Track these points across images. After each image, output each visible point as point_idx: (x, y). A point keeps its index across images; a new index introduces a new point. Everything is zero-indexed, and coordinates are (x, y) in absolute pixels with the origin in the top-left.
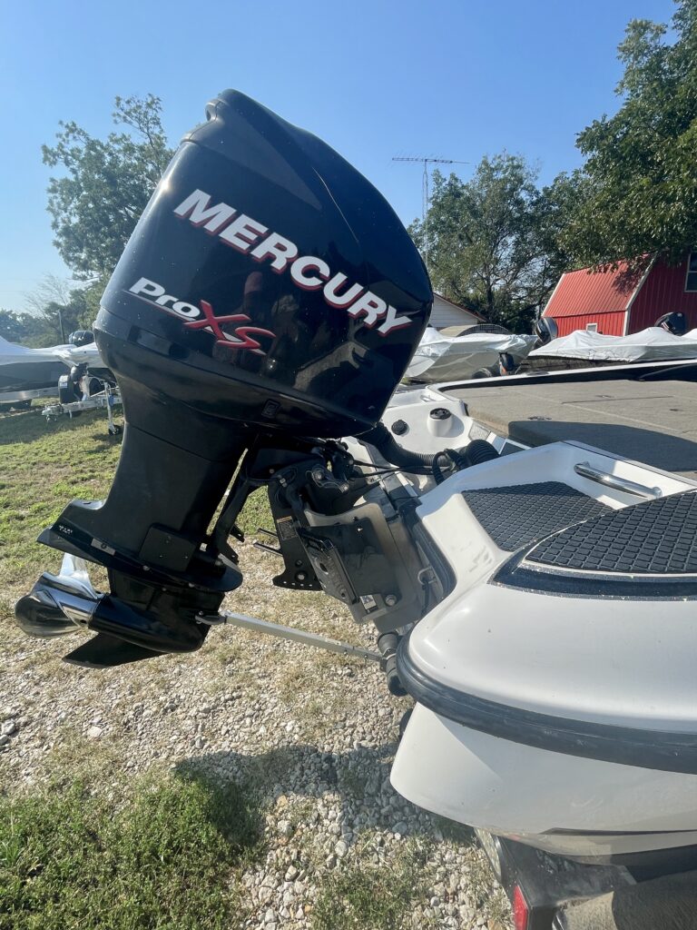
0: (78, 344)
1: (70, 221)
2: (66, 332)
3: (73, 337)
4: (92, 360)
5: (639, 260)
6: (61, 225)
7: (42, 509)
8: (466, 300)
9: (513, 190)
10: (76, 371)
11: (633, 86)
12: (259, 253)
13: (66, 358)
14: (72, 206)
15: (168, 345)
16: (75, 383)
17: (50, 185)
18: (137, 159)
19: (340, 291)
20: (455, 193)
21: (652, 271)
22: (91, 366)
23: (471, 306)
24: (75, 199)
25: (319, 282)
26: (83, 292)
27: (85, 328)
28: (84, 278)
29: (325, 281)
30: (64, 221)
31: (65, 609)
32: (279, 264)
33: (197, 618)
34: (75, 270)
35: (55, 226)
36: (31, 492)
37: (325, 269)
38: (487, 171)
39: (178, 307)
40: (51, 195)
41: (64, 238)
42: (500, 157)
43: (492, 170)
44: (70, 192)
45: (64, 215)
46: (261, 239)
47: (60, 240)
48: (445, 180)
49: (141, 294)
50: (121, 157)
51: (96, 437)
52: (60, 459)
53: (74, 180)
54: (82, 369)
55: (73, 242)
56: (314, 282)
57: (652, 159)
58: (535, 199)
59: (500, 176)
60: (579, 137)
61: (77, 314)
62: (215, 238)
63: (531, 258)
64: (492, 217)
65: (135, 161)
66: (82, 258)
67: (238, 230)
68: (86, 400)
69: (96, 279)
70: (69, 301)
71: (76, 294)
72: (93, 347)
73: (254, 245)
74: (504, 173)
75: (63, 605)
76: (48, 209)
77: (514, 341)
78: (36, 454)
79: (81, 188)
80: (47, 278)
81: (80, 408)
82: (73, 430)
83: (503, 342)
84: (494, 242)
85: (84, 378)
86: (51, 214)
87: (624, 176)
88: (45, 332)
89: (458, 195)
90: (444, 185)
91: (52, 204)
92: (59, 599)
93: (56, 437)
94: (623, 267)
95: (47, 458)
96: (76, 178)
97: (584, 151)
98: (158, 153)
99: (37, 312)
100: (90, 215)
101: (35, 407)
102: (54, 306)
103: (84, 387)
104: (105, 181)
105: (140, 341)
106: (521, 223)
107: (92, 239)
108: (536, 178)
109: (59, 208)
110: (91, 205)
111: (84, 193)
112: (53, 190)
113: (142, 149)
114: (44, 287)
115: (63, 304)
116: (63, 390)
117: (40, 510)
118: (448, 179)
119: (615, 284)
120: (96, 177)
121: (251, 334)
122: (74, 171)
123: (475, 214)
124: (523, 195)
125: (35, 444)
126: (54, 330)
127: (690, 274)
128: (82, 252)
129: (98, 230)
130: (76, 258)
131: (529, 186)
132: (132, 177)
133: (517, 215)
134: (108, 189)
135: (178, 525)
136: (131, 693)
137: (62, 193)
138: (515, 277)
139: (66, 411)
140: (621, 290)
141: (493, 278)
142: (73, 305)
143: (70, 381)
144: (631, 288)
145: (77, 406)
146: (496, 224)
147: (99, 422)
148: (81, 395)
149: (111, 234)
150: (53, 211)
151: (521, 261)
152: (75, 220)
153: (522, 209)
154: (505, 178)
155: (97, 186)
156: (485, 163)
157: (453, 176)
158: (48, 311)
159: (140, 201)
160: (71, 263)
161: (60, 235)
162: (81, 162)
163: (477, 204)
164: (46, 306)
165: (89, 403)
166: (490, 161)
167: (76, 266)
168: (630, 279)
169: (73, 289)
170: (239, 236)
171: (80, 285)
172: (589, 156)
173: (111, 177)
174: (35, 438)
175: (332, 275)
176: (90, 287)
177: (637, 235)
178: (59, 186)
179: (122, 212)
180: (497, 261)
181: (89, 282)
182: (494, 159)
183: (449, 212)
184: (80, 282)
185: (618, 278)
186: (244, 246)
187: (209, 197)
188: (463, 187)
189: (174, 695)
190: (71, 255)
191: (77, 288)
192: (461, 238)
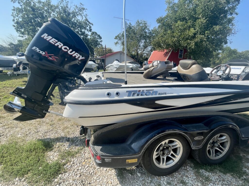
0: (20, 56)
1: (19, 20)
2: (16, 52)
3: (18, 54)
4: (24, 61)
5: (169, 50)
6: (16, 21)
7: (7, 97)
8: (132, 55)
9: (144, 29)
10: (19, 63)
11: (169, 10)
12: (56, 45)
13: (16, 60)
14: (20, 15)
15: (39, 58)
16: (18, 66)
17: (13, 8)
18: (42, 5)
19: (71, 52)
20: (130, 28)
21: (171, 53)
22: (23, 62)
23: (133, 57)
24: (21, 14)
25: (67, 50)
26: (22, 41)
27: (22, 52)
28: (23, 37)
29: (68, 50)
30: (17, 20)
31: (15, 109)
32: (60, 47)
33: (43, 111)
34: (20, 34)
35: (14, 20)
36: (3, 93)
37: (68, 48)
38: (138, 23)
39: (41, 52)
40: (13, 11)
41: (16, 25)
42: (142, 20)
43: (140, 23)
44: (19, 11)
45: (17, 18)
46: (56, 42)
47: (15, 25)
48: (128, 24)
49: (34, 49)
50: (37, 4)
51: (24, 82)
52: (12, 86)
53: (21, 8)
54: (20, 63)
55: (19, 26)
56: (66, 50)
57: (171, 27)
58: (149, 32)
59: (141, 25)
60: (157, 20)
61: (19, 47)
62: (48, 41)
63: (148, 46)
64: (139, 35)
65: (41, 6)
66: (22, 31)
67: (53, 41)
68: (21, 71)
69: (26, 38)
70: (17, 43)
71: (19, 41)
72: (24, 57)
73: (55, 43)
74: (142, 24)
75: (14, 108)
76: (12, 15)
77: (133, 65)
78: (5, 85)
79: (23, 11)
80: (10, 35)
81: (19, 73)
82: (16, 79)
83: (131, 65)
84: (139, 41)
85: (21, 65)
86: (12, 17)
87: (166, 30)
88: (8, 51)
89: (131, 28)
90: (127, 25)
91: (13, 14)
92: (14, 107)
93: (11, 81)
94: (166, 51)
95: (8, 86)
96: (22, 8)
97: (158, 23)
98: (49, 5)
99: (5, 45)
100: (26, 19)
101: (4, 73)
102: (11, 44)
103: (21, 68)
104: (31, 10)
105: (34, 57)
106: (145, 37)
107: (26, 26)
108: (150, 27)
109: (15, 15)
110: (26, 16)
111: (24, 12)
112: (14, 10)
113: (43, 3)
114: (8, 38)
115: (15, 44)
116: (14, 68)
117: (6, 97)
118: (129, 24)
119: (164, 55)
120: (28, 8)
121: (54, 58)
122: (21, 6)
123: (135, 34)
124: (147, 31)
125: (4, 82)
126: (11, 51)
127: (180, 54)
128: (22, 29)
129: (28, 23)
130: (20, 31)
131: (148, 29)
132: (40, 10)
133: (145, 35)
134: (32, 12)
135: (40, 92)
136: (28, 130)
137: (17, 11)
138: (144, 51)
139: (15, 74)
140: (165, 56)
141: (138, 50)
142: (18, 44)
143: (16, 66)
144: (167, 56)
145: (18, 73)
146: (140, 37)
147: (25, 78)
148: (20, 70)
149: (32, 25)
150: (13, 16)
151: (145, 47)
152: (21, 20)
153: (146, 34)
154: (143, 26)
155: (28, 11)
156: (138, 21)
157: (130, 23)
158: (9, 45)
159: (42, 17)
160: (18, 32)
161: (15, 23)
162: (24, 3)
163: (135, 31)
164: (9, 43)
165: (22, 72)
166: (139, 21)
167: (20, 33)
168: (167, 54)
169: (19, 39)
170: (53, 42)
171: (21, 39)
172: (159, 24)
173: (33, 9)
174: (4, 80)
175: (69, 49)
176: (24, 40)
177: (168, 44)
178: (16, 9)
179: (36, 20)
180: (140, 46)
181: (24, 38)
182: (140, 21)
183: (128, 32)
184: (21, 38)
185: (165, 53)
186: (54, 43)
187: (47, 35)
188: (132, 26)
189: (38, 130)
190: (18, 29)
191: (20, 39)
192: (131, 39)
